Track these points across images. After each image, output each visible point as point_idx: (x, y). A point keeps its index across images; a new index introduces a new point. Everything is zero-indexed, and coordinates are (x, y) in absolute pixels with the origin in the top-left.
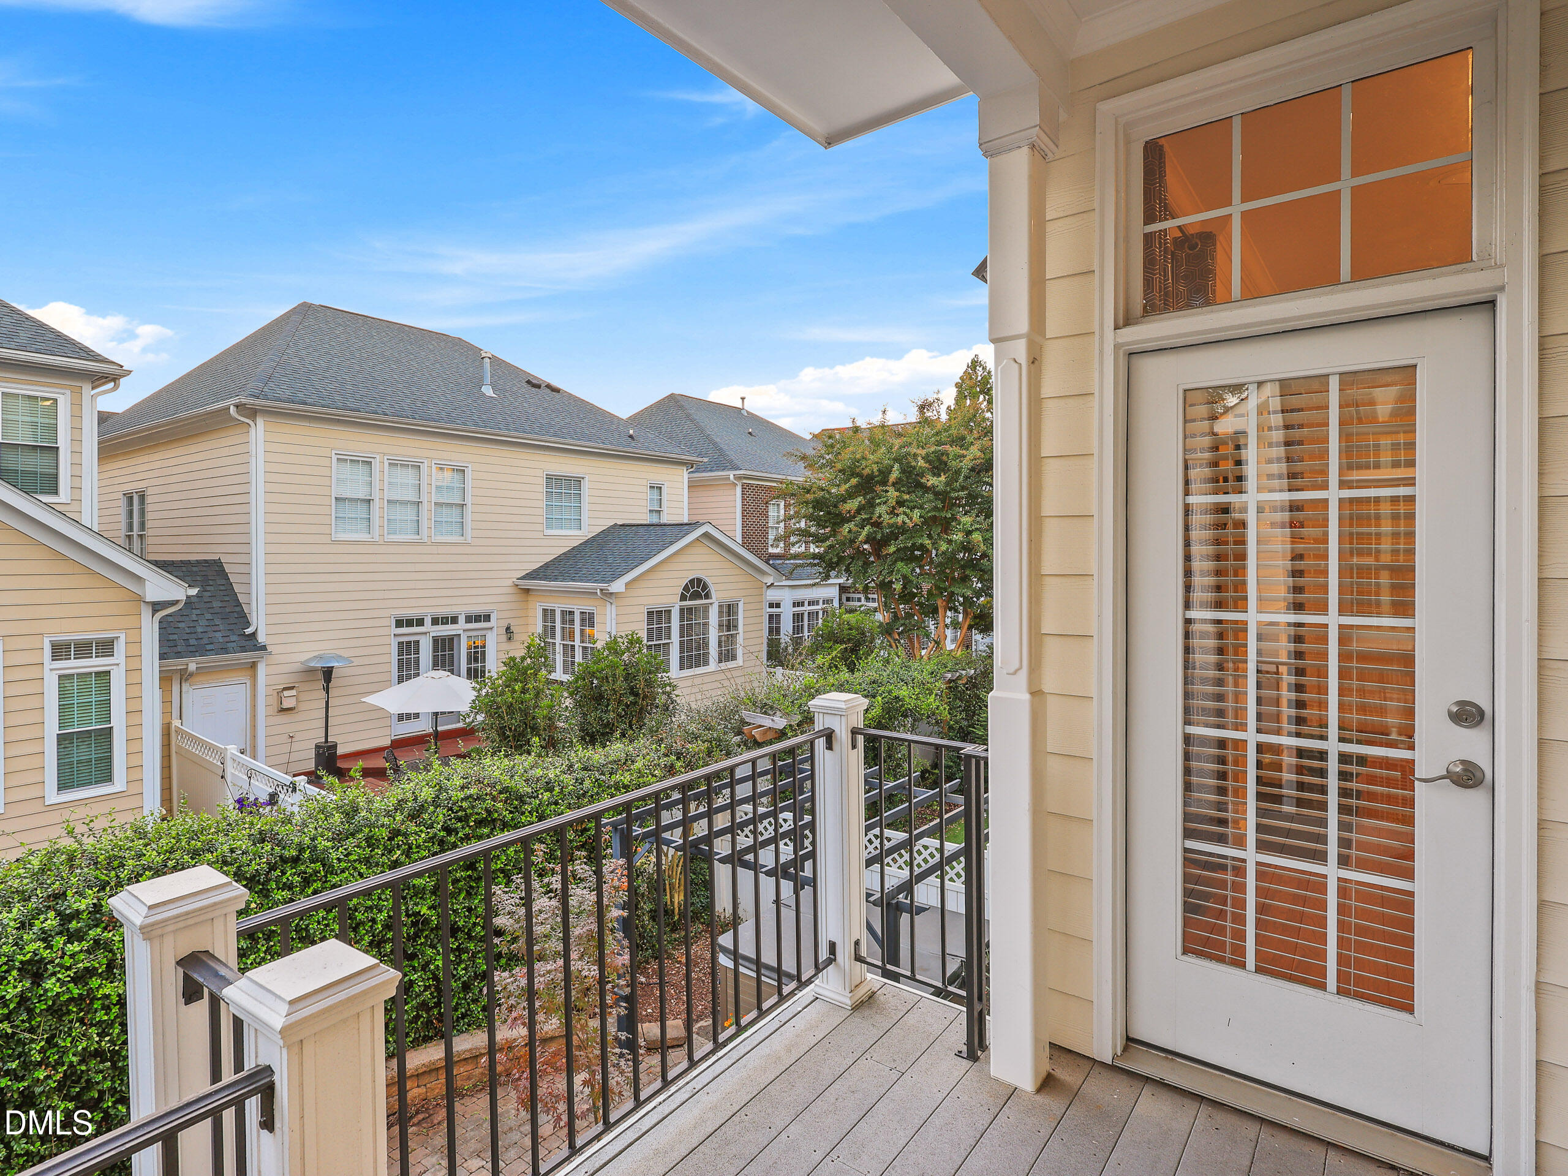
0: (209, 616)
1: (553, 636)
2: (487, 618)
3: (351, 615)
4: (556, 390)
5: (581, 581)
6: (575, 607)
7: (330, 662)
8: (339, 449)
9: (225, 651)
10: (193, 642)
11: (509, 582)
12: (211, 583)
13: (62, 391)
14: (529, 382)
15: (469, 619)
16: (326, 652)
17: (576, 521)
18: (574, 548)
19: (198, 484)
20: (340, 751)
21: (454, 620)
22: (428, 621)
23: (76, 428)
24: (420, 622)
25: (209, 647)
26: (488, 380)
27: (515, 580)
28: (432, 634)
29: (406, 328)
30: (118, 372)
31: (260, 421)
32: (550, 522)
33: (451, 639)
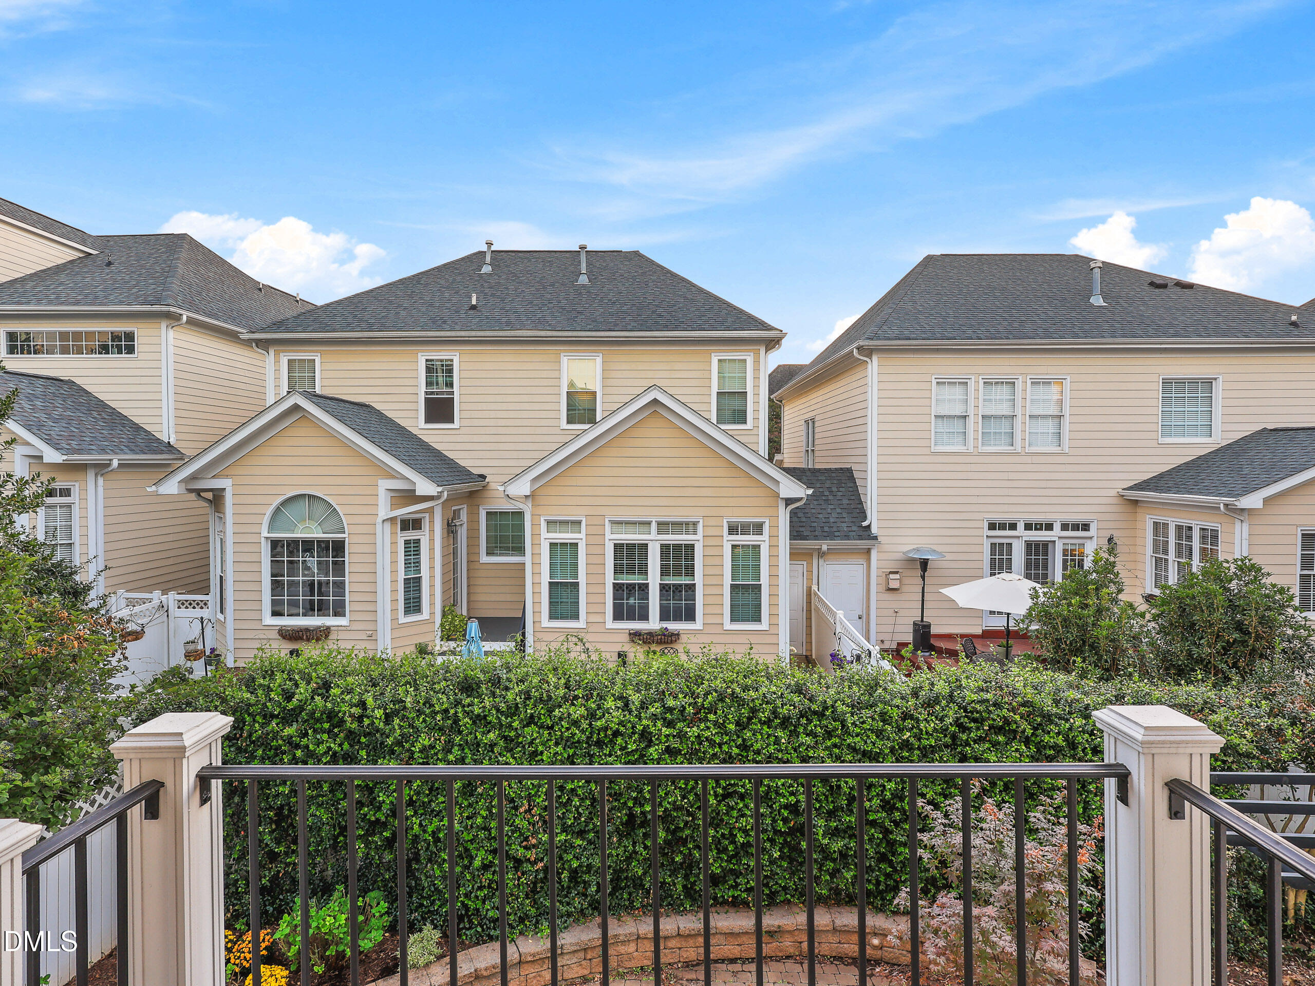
0: (839, 510)
1: (1166, 552)
2: (1086, 527)
3: (948, 516)
4: (1190, 286)
5: (1201, 493)
6: (1194, 522)
7: (926, 555)
8: (938, 374)
9: (847, 537)
10: (826, 529)
11: (1113, 493)
12: (843, 485)
13: (749, 354)
14: (1152, 284)
15: (1065, 527)
16: (923, 546)
17: (1205, 428)
18: (1199, 458)
19: (841, 411)
20: (934, 630)
21: (1049, 527)
22: (1021, 526)
23: (756, 378)
24: (1013, 527)
25: (837, 534)
26: (1097, 287)
27: (1120, 490)
28: (1025, 539)
29: (1018, 257)
30: (779, 335)
31: (875, 358)
32: (1167, 430)
33: (1046, 545)
